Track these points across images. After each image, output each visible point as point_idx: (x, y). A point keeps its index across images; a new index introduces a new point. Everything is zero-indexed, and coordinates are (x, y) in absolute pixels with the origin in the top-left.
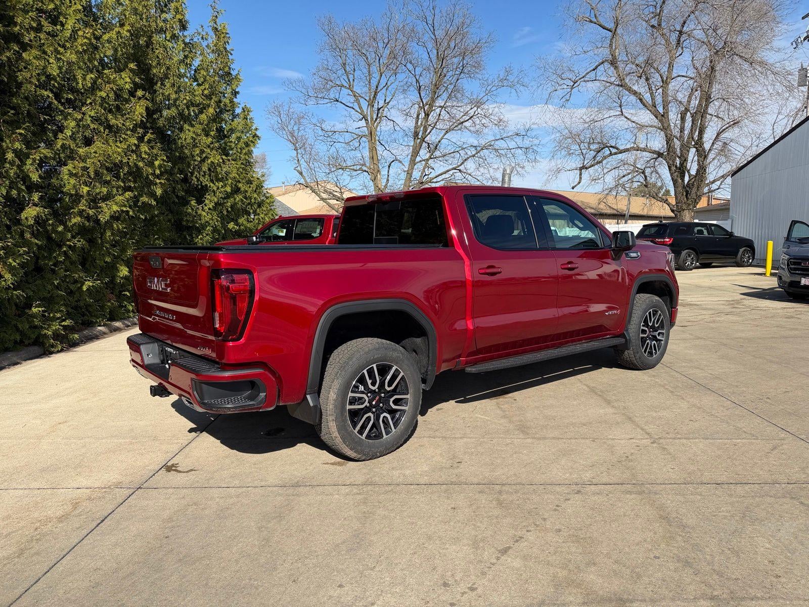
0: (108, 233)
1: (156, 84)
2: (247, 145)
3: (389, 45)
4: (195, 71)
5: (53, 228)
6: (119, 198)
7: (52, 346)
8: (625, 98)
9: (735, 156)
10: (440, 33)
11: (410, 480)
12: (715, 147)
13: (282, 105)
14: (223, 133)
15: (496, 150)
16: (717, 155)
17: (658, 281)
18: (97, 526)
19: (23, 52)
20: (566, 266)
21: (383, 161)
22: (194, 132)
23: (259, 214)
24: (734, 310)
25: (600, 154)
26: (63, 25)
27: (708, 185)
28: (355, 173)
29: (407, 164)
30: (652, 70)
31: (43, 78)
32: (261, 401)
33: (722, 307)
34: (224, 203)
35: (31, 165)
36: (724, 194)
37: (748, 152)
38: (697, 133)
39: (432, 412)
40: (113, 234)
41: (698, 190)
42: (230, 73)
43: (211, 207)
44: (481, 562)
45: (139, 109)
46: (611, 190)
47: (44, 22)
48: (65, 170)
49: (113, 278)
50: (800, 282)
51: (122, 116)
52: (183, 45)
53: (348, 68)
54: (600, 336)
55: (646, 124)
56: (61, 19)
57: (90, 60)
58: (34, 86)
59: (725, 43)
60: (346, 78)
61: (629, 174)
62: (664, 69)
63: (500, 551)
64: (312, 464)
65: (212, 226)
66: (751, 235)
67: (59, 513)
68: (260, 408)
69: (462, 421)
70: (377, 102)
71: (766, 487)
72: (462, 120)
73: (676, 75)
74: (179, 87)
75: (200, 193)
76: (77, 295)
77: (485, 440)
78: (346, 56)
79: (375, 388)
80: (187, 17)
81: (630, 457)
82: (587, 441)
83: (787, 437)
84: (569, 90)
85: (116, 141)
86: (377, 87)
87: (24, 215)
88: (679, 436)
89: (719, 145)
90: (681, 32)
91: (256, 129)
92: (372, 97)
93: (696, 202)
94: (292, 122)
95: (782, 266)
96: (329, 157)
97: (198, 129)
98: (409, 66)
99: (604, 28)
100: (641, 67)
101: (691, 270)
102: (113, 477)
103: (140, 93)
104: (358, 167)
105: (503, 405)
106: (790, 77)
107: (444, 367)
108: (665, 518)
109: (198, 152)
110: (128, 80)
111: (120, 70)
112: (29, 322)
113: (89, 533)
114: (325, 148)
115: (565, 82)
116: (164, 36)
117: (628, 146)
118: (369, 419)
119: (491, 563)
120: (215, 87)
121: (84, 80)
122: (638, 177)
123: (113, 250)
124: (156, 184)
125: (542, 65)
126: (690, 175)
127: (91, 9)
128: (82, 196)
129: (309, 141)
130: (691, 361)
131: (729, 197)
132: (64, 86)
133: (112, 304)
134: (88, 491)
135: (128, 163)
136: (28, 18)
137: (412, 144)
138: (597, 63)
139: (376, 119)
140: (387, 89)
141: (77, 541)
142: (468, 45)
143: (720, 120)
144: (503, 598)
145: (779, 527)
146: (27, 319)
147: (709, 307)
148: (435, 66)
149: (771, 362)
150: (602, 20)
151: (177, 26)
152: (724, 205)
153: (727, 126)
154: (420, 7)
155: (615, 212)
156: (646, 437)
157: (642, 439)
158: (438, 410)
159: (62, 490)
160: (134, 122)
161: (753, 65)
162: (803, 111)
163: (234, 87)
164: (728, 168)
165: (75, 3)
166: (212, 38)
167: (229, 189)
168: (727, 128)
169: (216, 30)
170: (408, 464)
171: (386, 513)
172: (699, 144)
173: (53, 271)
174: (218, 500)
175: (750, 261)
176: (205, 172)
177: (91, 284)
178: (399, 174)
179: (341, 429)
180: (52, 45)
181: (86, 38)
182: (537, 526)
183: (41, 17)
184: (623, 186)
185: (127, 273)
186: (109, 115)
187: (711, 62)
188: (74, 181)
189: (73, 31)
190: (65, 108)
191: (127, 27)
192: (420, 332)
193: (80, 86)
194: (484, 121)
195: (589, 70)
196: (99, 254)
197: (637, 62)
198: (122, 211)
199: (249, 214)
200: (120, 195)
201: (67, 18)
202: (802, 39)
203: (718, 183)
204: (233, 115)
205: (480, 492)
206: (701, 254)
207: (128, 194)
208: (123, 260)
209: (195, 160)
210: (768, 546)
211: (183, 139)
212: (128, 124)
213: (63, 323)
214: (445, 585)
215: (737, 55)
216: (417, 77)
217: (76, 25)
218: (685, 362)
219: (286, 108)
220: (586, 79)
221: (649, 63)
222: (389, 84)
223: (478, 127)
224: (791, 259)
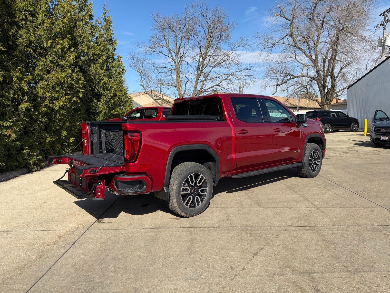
0: (58, 115)
1: (78, 45)
2: (120, 74)
3: (185, 27)
4: (96, 39)
5: (33, 113)
6: (63, 99)
7: (33, 168)
8: (297, 52)
9: (348, 80)
10: (210, 21)
11: (210, 225)
12: (340, 75)
13: (134, 55)
14: (109, 68)
15: (236, 76)
16: (340, 79)
17: (317, 137)
18: (72, 246)
19: (19, 30)
20: (276, 130)
21: (182, 81)
22: (96, 67)
23: (125, 106)
24: (350, 151)
25: (286, 78)
26: (37, 18)
27: (336, 93)
28: (169, 87)
29: (194, 83)
30: (310, 39)
31: (28, 42)
32: (144, 190)
33: (345, 150)
34: (110, 101)
35: (24, 83)
36: (344, 97)
37: (355, 78)
38: (331, 69)
39: (216, 196)
40: (60, 116)
41: (332, 95)
42: (112, 40)
43: (104, 103)
44: (246, 258)
45: (72, 57)
46: (291, 95)
47: (28, 16)
48: (39, 85)
49: (60, 136)
50: (380, 138)
51: (64, 60)
52: (91, 27)
53: (166, 38)
54: (292, 162)
55: (307, 64)
56: (36, 15)
57: (49, 34)
58: (24, 46)
59: (344, 27)
60: (165, 42)
61: (299, 88)
62: (315, 39)
63: (254, 254)
64: (164, 219)
65: (104, 112)
66: (357, 117)
67: (53, 241)
68: (144, 193)
69: (230, 201)
70: (180, 53)
71: (369, 227)
72: (220, 62)
73: (320, 42)
74: (89, 46)
75: (98, 96)
76: (43, 144)
77: (242, 208)
78: (165, 32)
79: (193, 185)
80: (93, 14)
81: (307, 215)
82: (288, 209)
83: (377, 207)
84: (271, 48)
85: (62, 72)
86: (180, 47)
87: (20, 107)
88: (329, 206)
89: (341, 75)
90: (323, 21)
91: (124, 66)
92: (177, 51)
93: (331, 101)
94: (139, 63)
95: (372, 131)
96: (157, 80)
97: (98, 66)
98: (195, 37)
99: (287, 19)
100: (305, 38)
101: (329, 133)
102: (75, 225)
103: (72, 49)
104: (171, 84)
105: (248, 193)
106: (374, 43)
107: (223, 176)
108: (325, 240)
109: (98, 77)
110: (67, 43)
111: (63, 39)
112: (22, 157)
113: (69, 249)
114: (155, 75)
115: (269, 44)
116: (82, 22)
117: (299, 75)
118: (190, 198)
119: (250, 259)
120: (105, 46)
121: (47, 44)
122: (303, 89)
123: (60, 123)
124: (80, 92)
125: (258, 36)
126: (328, 89)
127: (50, 10)
128: (46, 98)
129: (148, 72)
130: (332, 174)
131: (346, 99)
132: (37, 46)
133: (59, 149)
134: (64, 231)
135: (67, 82)
136: (22, 15)
137: (196, 73)
138: (284, 36)
139: (179, 62)
140: (184, 48)
141: (64, 252)
142: (223, 27)
143: (342, 63)
144: (257, 272)
145: (375, 244)
146: (22, 155)
147: (339, 150)
148: (207, 37)
149: (368, 174)
150: (286, 15)
151: (88, 18)
152: (344, 102)
153: (345, 65)
154: (201, 9)
155: (293, 106)
156: (314, 207)
157: (312, 208)
158: (218, 196)
159: (52, 231)
160: (70, 63)
161: (357, 37)
162: (380, 59)
163: (114, 46)
164: (345, 85)
165: (43, 8)
166: (103, 23)
167: (112, 95)
168: (345, 66)
169: (105, 19)
170: (208, 219)
171: (201, 239)
172: (332, 74)
173: (33, 133)
174: (124, 234)
175: (357, 129)
176: (101, 86)
177: (50, 139)
178: (190, 88)
179: (178, 202)
180: (32, 27)
181: (48, 23)
182: (269, 244)
183: (27, 14)
184: (297, 94)
185: (66, 134)
186: (58, 60)
187: (337, 35)
188: (43, 91)
189: (42, 20)
190: (38, 57)
191: (67, 18)
192: (212, 159)
193: (45, 46)
194: (230, 63)
195: (280, 39)
196: (53, 125)
197: (303, 35)
198: (65, 105)
199: (120, 106)
200: (64, 97)
201: (39, 15)
202: (379, 25)
203: (341, 92)
204: (113, 60)
205: (242, 230)
206: (334, 125)
207: (67, 97)
208: (64, 128)
209: (96, 81)
210: (370, 251)
211: (91, 71)
212: (67, 64)
213: (38, 158)
214: (232, 268)
215: (349, 32)
216: (199, 42)
217: (43, 18)
218: (329, 175)
219: (136, 56)
220: (279, 43)
221: (308, 36)
222: (185, 45)
223: (227, 65)
224: (376, 127)
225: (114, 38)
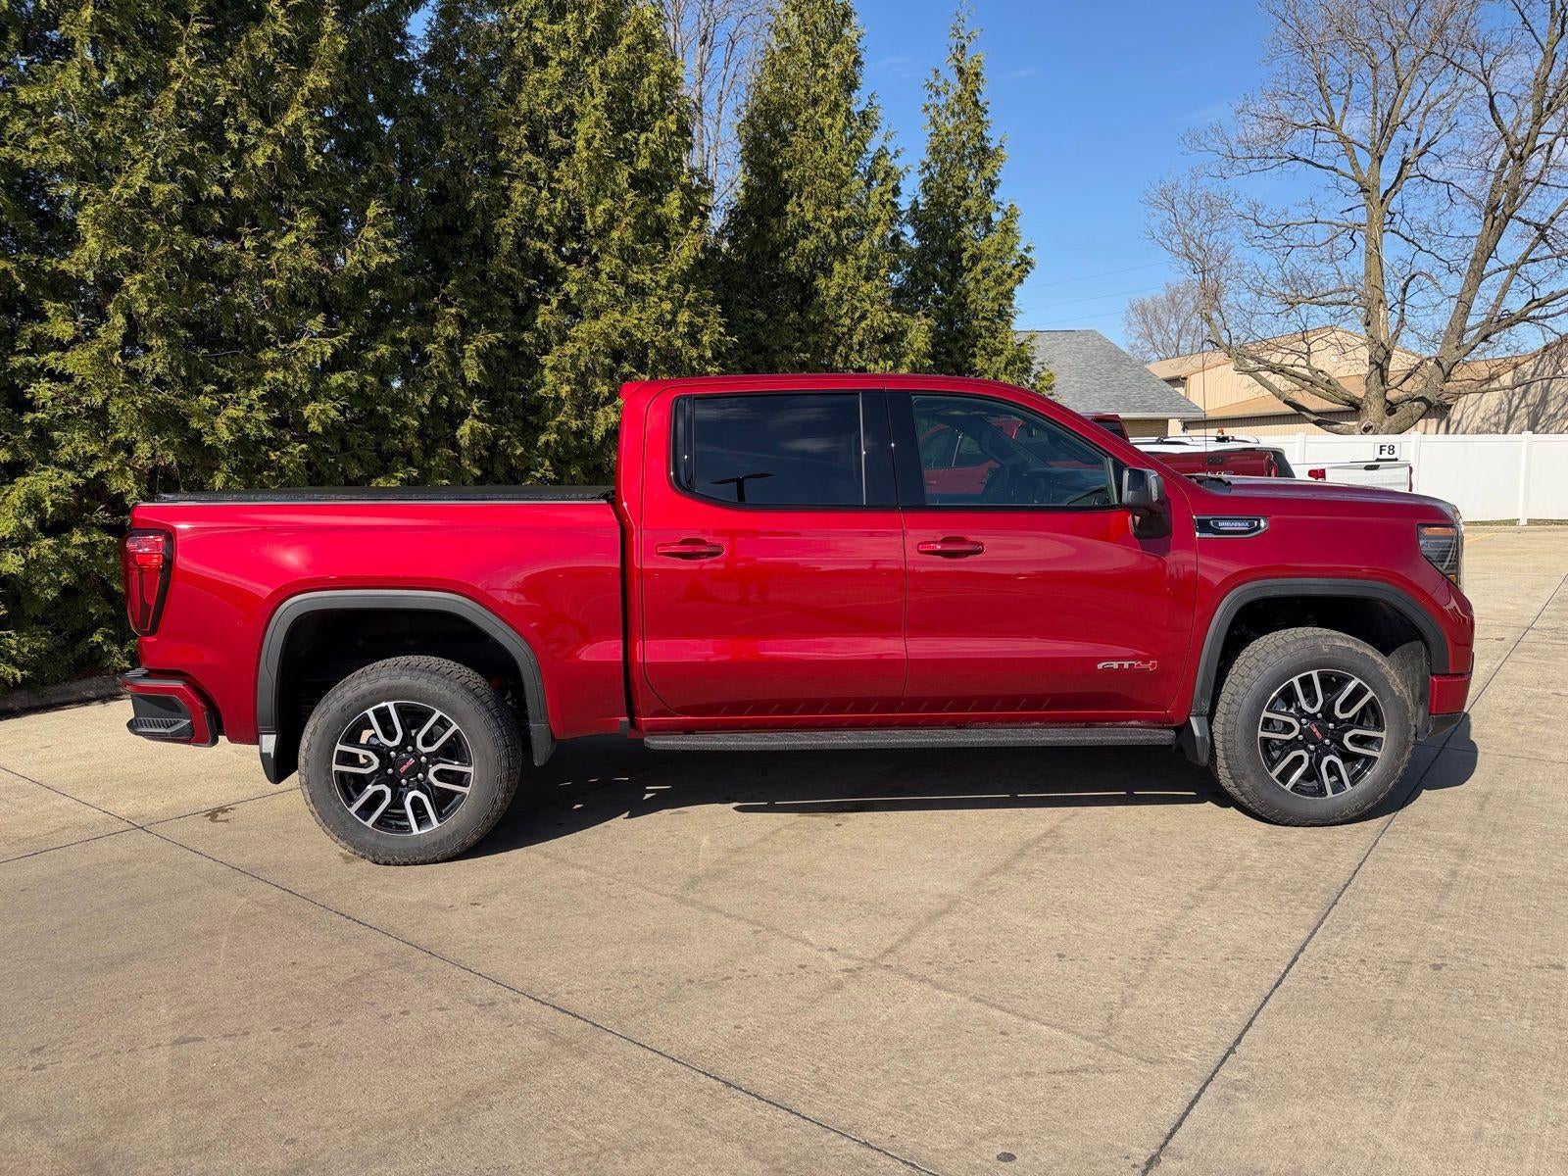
42: (984, 148)
79: (393, 744)
91: (1028, 250)
118: (380, 795)
137: (1479, 231)
163: (987, 172)
169: (961, 72)
204: (988, 228)
205: (379, 954)
225: (994, 137)
